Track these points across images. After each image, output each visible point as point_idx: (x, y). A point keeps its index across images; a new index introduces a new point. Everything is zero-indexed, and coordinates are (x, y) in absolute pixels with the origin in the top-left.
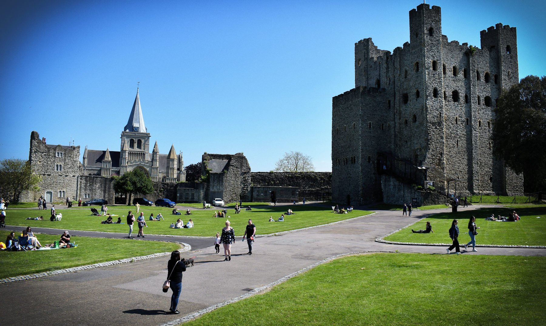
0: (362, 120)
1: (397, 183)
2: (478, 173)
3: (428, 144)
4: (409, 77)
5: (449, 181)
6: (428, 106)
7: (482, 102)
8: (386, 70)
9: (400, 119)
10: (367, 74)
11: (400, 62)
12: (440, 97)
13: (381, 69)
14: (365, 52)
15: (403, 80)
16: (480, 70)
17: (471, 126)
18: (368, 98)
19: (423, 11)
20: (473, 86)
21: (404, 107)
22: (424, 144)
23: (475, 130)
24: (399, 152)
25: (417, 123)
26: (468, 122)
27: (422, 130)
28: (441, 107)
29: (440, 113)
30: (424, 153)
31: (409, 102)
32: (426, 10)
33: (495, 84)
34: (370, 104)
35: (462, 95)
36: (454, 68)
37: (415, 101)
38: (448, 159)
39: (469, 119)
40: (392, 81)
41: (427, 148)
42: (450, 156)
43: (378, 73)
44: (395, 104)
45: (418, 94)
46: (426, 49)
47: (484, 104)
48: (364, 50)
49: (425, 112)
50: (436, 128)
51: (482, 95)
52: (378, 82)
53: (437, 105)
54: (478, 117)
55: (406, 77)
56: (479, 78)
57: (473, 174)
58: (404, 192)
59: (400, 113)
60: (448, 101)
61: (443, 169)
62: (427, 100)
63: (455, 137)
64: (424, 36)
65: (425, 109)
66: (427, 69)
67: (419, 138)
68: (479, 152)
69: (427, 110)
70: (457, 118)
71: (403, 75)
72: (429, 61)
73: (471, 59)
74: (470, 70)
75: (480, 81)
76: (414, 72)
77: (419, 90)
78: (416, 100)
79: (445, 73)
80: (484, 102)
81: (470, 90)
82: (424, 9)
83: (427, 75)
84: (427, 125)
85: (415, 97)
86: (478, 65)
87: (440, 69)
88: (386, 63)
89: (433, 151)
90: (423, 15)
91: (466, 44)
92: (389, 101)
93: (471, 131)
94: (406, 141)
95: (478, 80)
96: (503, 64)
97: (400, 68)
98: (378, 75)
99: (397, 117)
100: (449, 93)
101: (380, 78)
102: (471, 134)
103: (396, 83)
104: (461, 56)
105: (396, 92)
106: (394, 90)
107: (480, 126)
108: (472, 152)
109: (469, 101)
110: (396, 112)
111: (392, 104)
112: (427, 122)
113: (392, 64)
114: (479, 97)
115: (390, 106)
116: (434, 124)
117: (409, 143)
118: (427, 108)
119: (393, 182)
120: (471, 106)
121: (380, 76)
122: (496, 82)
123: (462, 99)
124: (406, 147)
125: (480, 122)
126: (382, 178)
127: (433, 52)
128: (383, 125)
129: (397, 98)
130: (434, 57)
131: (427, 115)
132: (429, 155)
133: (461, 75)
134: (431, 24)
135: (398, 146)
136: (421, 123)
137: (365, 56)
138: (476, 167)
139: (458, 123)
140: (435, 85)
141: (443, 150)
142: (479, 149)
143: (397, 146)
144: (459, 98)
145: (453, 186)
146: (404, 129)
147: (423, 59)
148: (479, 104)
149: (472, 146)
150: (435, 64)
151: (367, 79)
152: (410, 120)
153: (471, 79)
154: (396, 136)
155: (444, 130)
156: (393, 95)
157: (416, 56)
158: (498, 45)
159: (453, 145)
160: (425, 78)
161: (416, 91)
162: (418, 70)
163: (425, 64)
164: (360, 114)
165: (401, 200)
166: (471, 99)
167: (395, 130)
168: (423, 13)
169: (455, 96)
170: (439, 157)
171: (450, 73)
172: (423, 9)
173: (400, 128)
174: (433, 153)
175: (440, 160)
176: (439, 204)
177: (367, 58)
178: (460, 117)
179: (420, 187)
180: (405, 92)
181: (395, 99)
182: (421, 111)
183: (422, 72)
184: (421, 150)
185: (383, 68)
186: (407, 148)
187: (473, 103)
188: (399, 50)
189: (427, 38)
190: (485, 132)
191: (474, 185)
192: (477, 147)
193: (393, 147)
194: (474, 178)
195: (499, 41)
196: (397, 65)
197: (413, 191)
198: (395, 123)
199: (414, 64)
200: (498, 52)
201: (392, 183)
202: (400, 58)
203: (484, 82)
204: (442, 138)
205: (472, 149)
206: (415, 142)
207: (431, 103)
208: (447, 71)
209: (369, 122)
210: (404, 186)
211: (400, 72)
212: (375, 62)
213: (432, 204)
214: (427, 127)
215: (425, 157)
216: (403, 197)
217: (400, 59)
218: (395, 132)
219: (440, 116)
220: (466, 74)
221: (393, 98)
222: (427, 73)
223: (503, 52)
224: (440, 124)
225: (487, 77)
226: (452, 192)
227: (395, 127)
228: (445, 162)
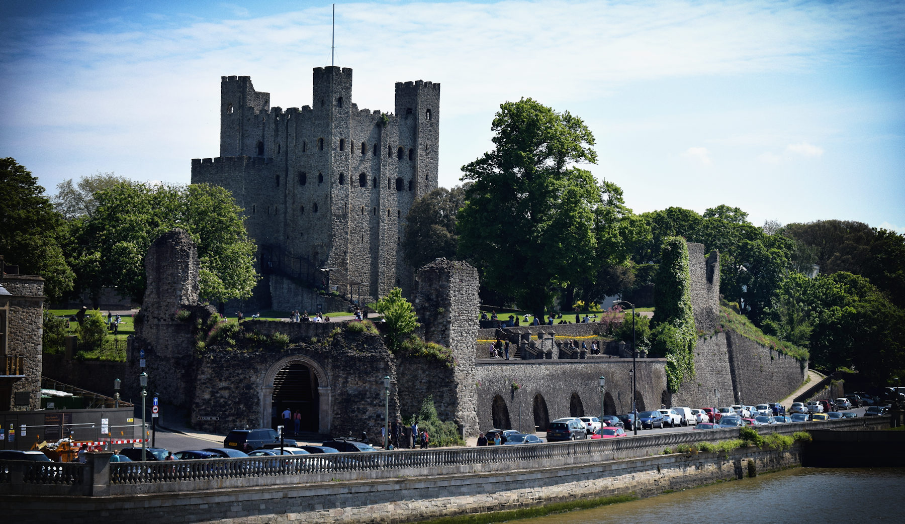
0: (245, 202)
1: (293, 286)
2: (384, 275)
3: (331, 241)
4: (308, 152)
5: (352, 284)
6: (333, 195)
7: (393, 186)
8: (273, 133)
9: (293, 203)
10: (242, 129)
11: (296, 129)
12: (347, 184)
13: (266, 129)
14: (240, 96)
15: (300, 154)
16: (393, 144)
17: (378, 217)
18: (252, 172)
19: (333, 75)
20: (384, 166)
21: (300, 189)
22: (327, 241)
23: (383, 222)
24: (291, 246)
25: (318, 213)
26: (375, 211)
27: (325, 224)
28: (347, 196)
29: (346, 203)
30: (327, 252)
31: (307, 184)
32: (337, 74)
33: (409, 161)
34: (255, 180)
35: (369, 178)
36: (363, 144)
37: (317, 185)
38: (351, 259)
39: (377, 208)
40: (283, 149)
41: (330, 246)
42: (355, 254)
43: (261, 133)
44: (286, 183)
45: (321, 178)
46: (333, 124)
47: (394, 188)
48: (239, 94)
49: (329, 202)
50: (340, 222)
51: (393, 176)
52: (261, 147)
53: (342, 193)
54: (387, 205)
55: (304, 151)
56: (390, 155)
57: (378, 276)
58: (302, 297)
59: (294, 196)
60: (355, 187)
61: (346, 270)
62: (333, 188)
63: (360, 231)
64: (332, 109)
65: (329, 198)
66: (335, 149)
67: (320, 232)
68: (387, 248)
69: (331, 201)
70: (363, 207)
71: (301, 147)
72: (336, 140)
73: (383, 131)
74: (381, 146)
75: (392, 158)
76: (317, 149)
77: (323, 174)
78: (319, 185)
79: (352, 152)
80: (395, 186)
81: (380, 172)
82: (334, 74)
83: (333, 156)
84: (331, 217)
85: (316, 181)
86: (390, 138)
87: (348, 149)
88: (275, 122)
89: (336, 249)
90: (333, 81)
91: (379, 111)
92: (278, 177)
93: (378, 223)
94: (302, 233)
95: (389, 157)
96: (421, 135)
97: (296, 137)
98: (261, 135)
99: (289, 201)
100: (356, 177)
101: (263, 140)
102: (379, 226)
103: (289, 155)
104: (372, 127)
105: (290, 168)
106: (287, 164)
107: (388, 216)
108: (378, 249)
109: (377, 185)
110: (289, 194)
111: (282, 181)
112: (331, 214)
113: (284, 127)
114: (389, 180)
115: (278, 184)
116: (338, 217)
117: (306, 236)
118: (331, 198)
119: (286, 284)
120: (379, 191)
121: (263, 136)
122: (411, 159)
123: (369, 183)
124: (301, 240)
125: (389, 211)
126: (271, 279)
127: (341, 128)
128: (269, 207)
129: (291, 176)
130: (341, 134)
131: (331, 206)
132: (332, 255)
133: (370, 154)
134: (340, 93)
135: (291, 238)
136: (323, 215)
137: (240, 101)
138: (382, 268)
139: (364, 213)
140: (341, 170)
141: (347, 248)
142: (387, 245)
143: (288, 238)
144: (367, 182)
145: (356, 290)
146: (299, 218)
147: (330, 136)
148: (389, 188)
149: (378, 242)
150: (342, 142)
151: (242, 136)
152: (309, 207)
153: (382, 157)
154: (286, 224)
155: (349, 222)
156: (285, 169)
157: (320, 129)
158: (416, 110)
159: (358, 240)
160: (331, 161)
161: (318, 174)
162: (322, 148)
163: (331, 144)
164: (243, 195)
165: (299, 306)
166: (380, 183)
167: (285, 216)
168: (333, 78)
169: (363, 179)
170: (342, 256)
171: (358, 152)
172: (332, 73)
173: (294, 215)
174: (336, 251)
175: (343, 260)
176: (342, 311)
177: (242, 106)
178: (366, 206)
179: (323, 291)
180: (303, 170)
181: (287, 175)
182: (323, 200)
183: (327, 153)
184: (322, 247)
185: (269, 128)
186: (303, 242)
187: (382, 188)
188: (296, 112)
189: (335, 111)
190: (395, 224)
191: (379, 290)
192: (384, 243)
193: (282, 238)
194: (380, 281)
195: (417, 104)
196: (292, 131)
197: (315, 296)
198: (286, 208)
199: (317, 139)
200: (416, 119)
201: (285, 286)
202: (297, 123)
203: (397, 159)
204: (347, 233)
205: (379, 246)
206: (315, 237)
207: (336, 192)
208: (355, 148)
209: (253, 204)
210: (302, 290)
211: (296, 142)
212: (257, 116)
213: (335, 311)
214: (330, 220)
215: (328, 256)
216: (302, 302)
217: (296, 125)
218: (286, 220)
219: (346, 206)
220: (376, 150)
221: (284, 173)
222: (333, 155)
223: (422, 118)
224: (345, 216)
225: (400, 152)
226: (355, 297)
227: (285, 213)
228: (348, 261)
